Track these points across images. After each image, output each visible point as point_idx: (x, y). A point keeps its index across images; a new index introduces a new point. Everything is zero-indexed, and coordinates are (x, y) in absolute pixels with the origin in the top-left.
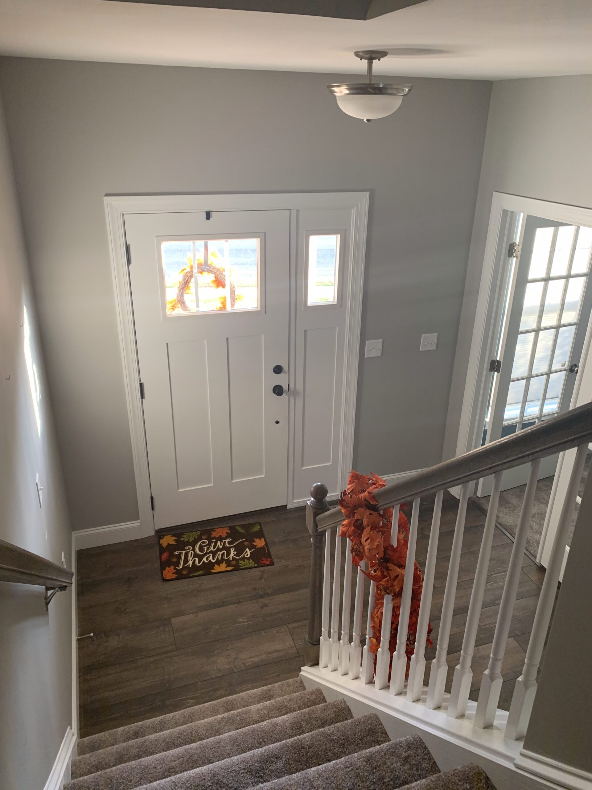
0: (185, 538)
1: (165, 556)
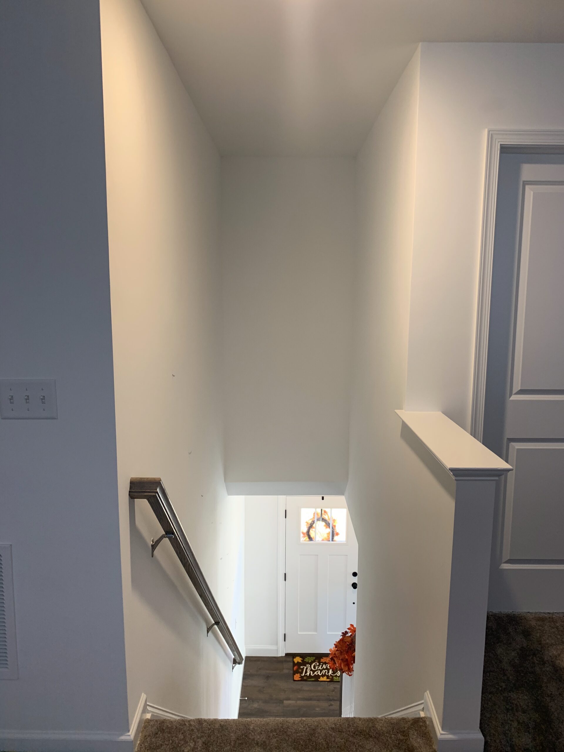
0: (306, 660)
1: (295, 668)
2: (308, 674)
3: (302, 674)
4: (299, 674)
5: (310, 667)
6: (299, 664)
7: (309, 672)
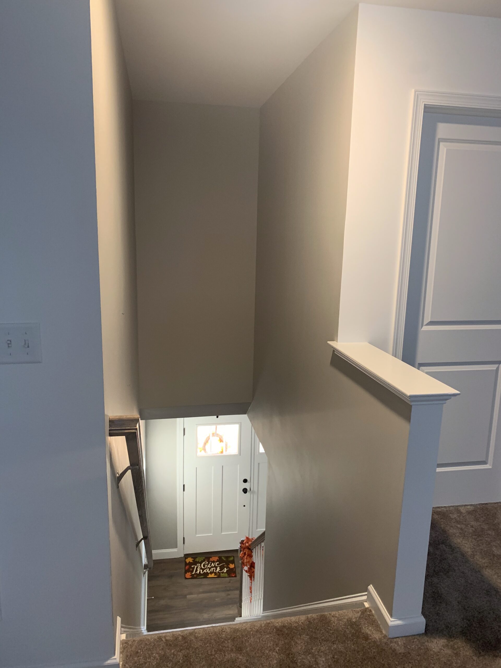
0: (197, 560)
1: (187, 567)
2: (198, 572)
3: (193, 572)
4: (190, 573)
5: (200, 566)
6: (190, 564)
7: (199, 570)
